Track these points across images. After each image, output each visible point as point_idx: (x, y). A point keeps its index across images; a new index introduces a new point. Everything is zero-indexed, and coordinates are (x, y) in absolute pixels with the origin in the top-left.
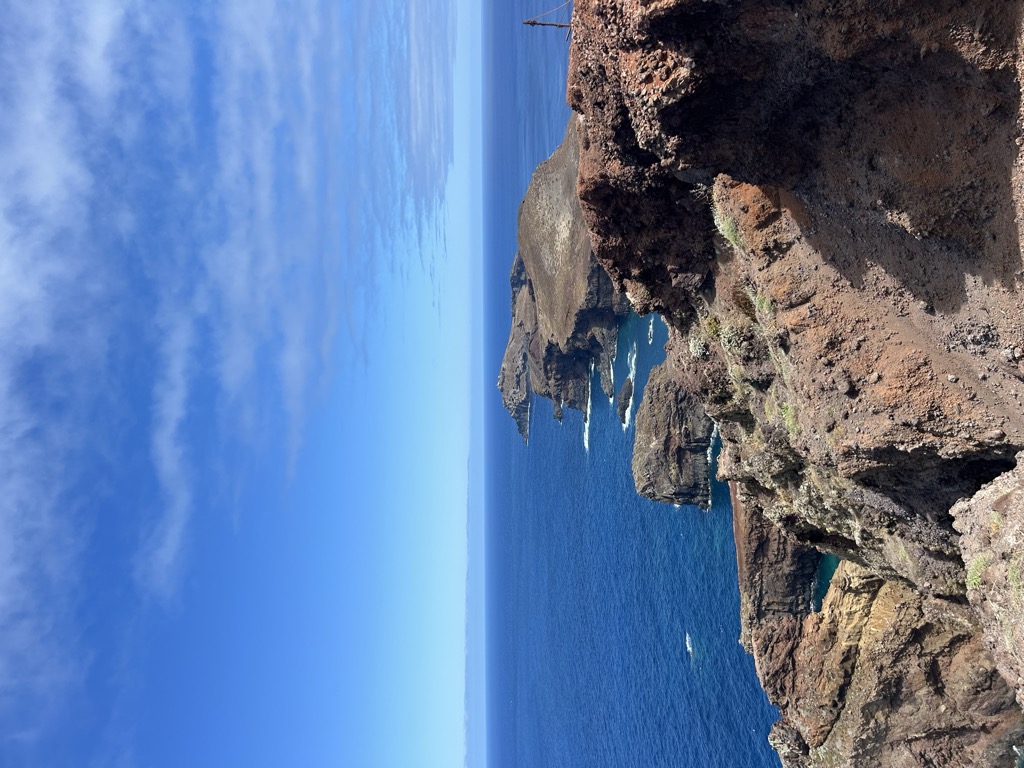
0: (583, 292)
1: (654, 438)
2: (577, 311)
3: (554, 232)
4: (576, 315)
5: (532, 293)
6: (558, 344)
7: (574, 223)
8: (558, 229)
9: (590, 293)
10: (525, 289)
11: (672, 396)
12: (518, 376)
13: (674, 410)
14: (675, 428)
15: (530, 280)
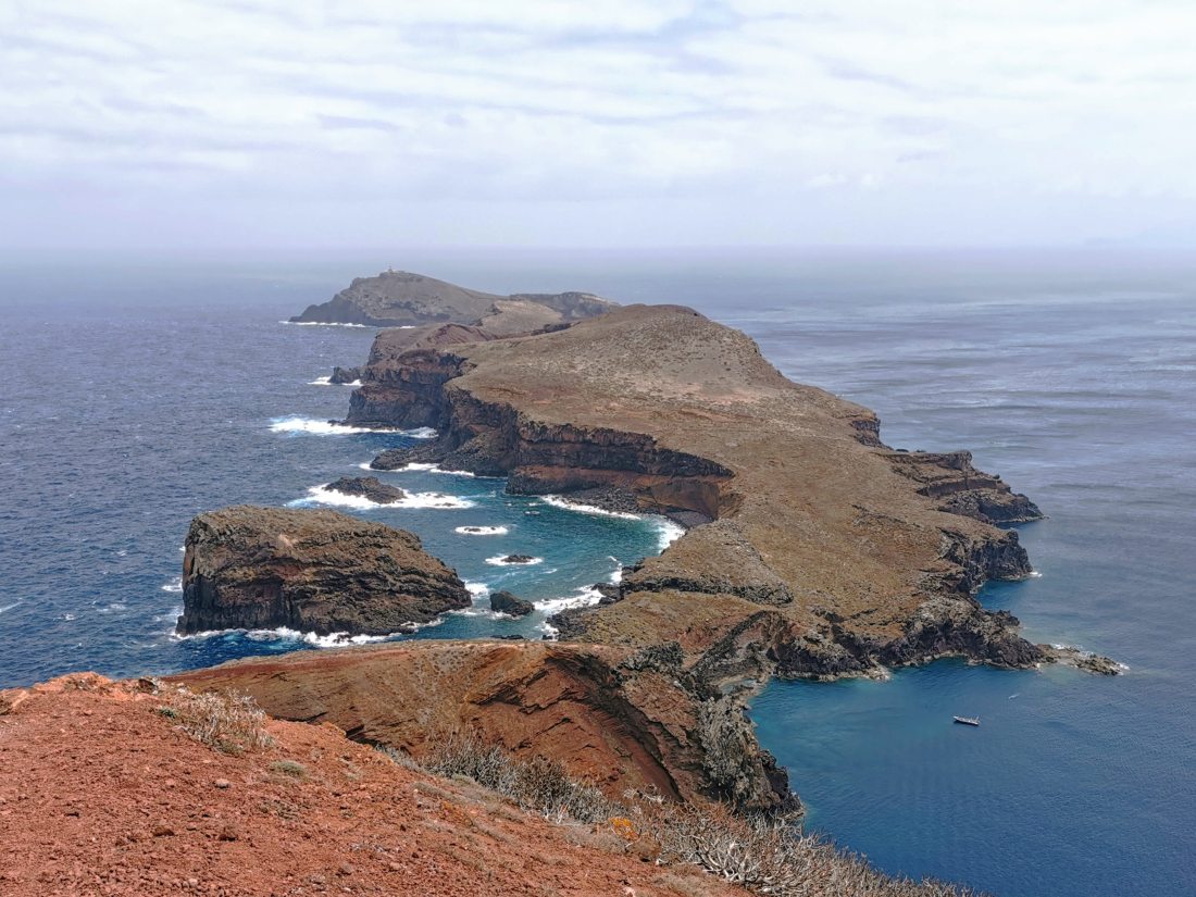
0: (546, 418)
1: (295, 541)
2: (514, 405)
3: (646, 366)
4: (509, 406)
6: (460, 375)
7: (658, 400)
9: (544, 429)
12: (408, 305)
14: (315, 574)
15: (567, 326)
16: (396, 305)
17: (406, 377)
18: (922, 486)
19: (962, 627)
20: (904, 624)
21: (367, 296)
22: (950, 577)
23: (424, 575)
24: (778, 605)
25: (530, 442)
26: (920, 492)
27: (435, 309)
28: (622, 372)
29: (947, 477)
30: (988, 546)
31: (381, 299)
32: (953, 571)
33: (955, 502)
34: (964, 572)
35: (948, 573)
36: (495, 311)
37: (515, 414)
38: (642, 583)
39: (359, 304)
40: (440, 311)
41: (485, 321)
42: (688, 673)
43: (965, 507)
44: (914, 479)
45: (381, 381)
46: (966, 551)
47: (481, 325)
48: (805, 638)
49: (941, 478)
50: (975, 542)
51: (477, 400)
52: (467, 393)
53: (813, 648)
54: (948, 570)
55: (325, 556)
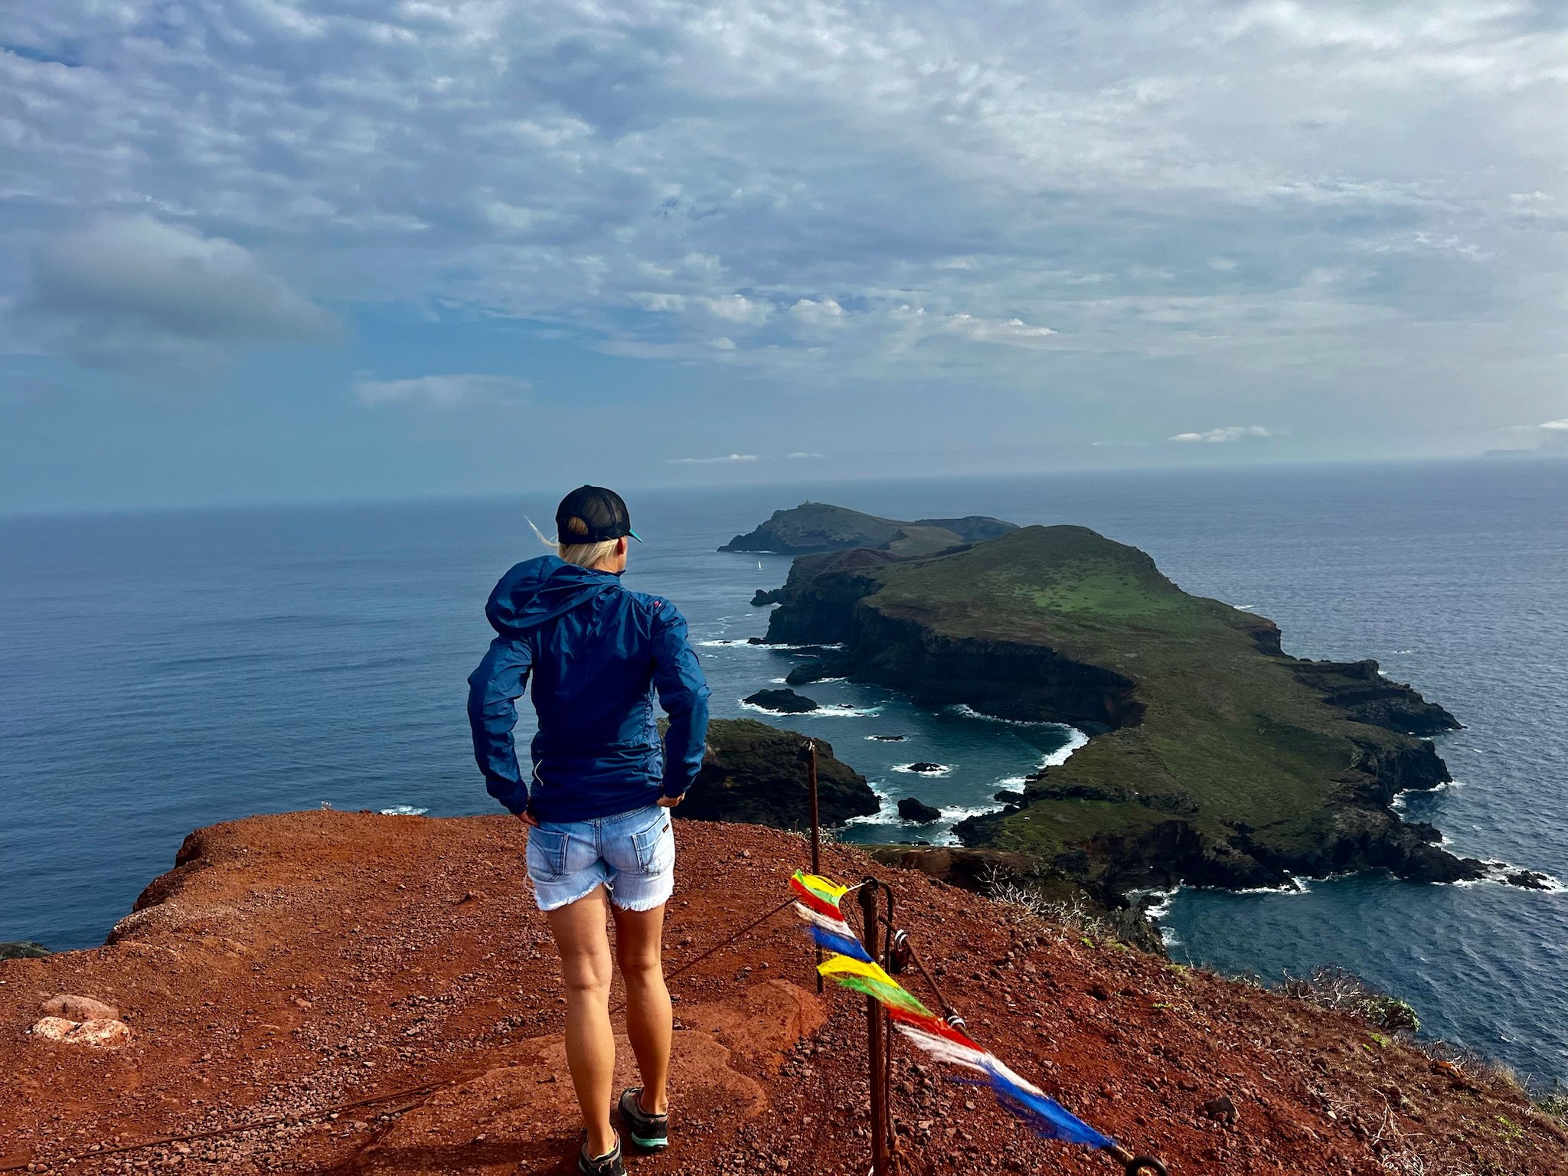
0: (949, 632)
1: (718, 749)
2: (919, 620)
3: (1045, 583)
4: (914, 622)
5: (951, 550)
6: (869, 594)
7: (1057, 613)
8: (1047, 589)
9: (949, 642)
10: (957, 541)
11: (783, 774)
12: (822, 533)
13: (763, 779)
14: (734, 781)
15: (968, 547)
16: (812, 534)
17: (819, 597)
18: (1326, 696)
19: (1382, 840)
20: (1317, 836)
21: (785, 526)
22: (1364, 788)
23: (834, 782)
24: (1184, 815)
25: (933, 655)
26: (1326, 701)
27: (847, 537)
28: (1021, 589)
29: (1354, 686)
30: (1403, 756)
31: (798, 529)
32: (1367, 781)
33: (1365, 711)
34: (1379, 783)
35: (1361, 784)
36: (901, 536)
37: (920, 629)
38: (1046, 792)
39: (779, 533)
40: (851, 537)
41: (892, 544)
42: (1094, 882)
43: (1376, 716)
44: (1320, 689)
45: (797, 601)
46: (1379, 761)
47: (889, 548)
48: (1214, 848)
49: (1346, 687)
50: (1389, 752)
51: (884, 617)
52: (875, 610)
53: (1223, 859)
54: (1360, 780)
55: (745, 763)
